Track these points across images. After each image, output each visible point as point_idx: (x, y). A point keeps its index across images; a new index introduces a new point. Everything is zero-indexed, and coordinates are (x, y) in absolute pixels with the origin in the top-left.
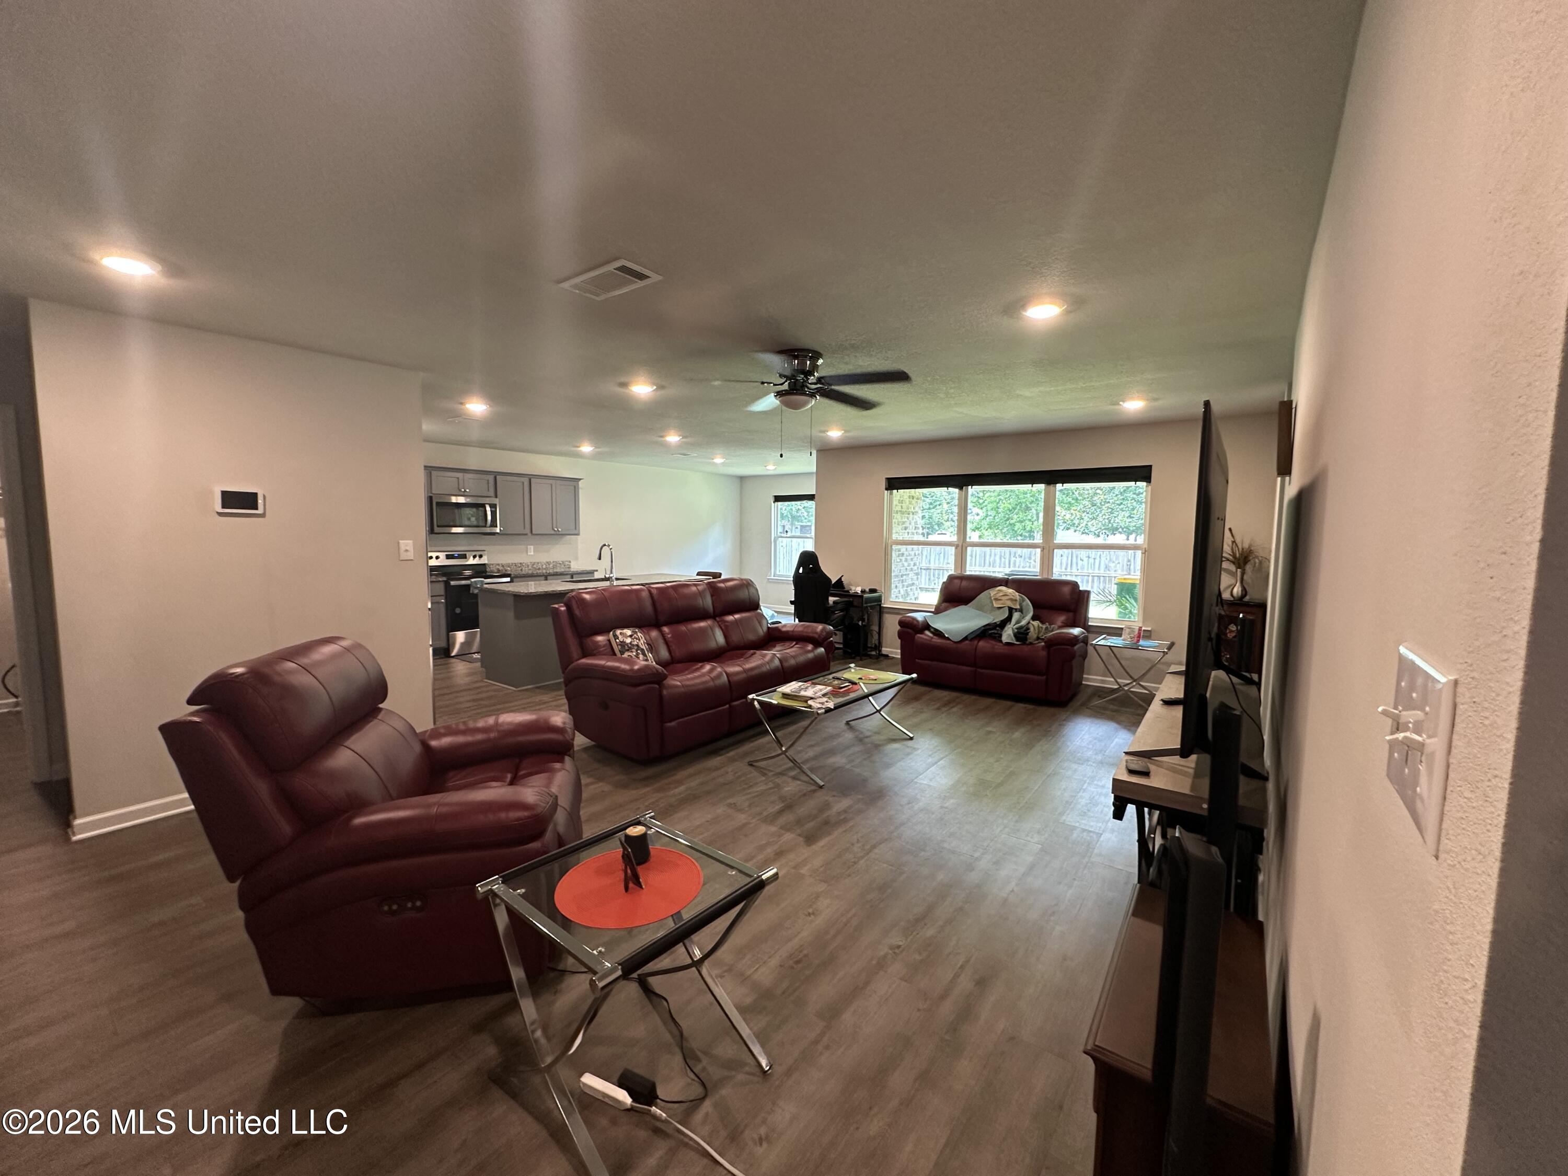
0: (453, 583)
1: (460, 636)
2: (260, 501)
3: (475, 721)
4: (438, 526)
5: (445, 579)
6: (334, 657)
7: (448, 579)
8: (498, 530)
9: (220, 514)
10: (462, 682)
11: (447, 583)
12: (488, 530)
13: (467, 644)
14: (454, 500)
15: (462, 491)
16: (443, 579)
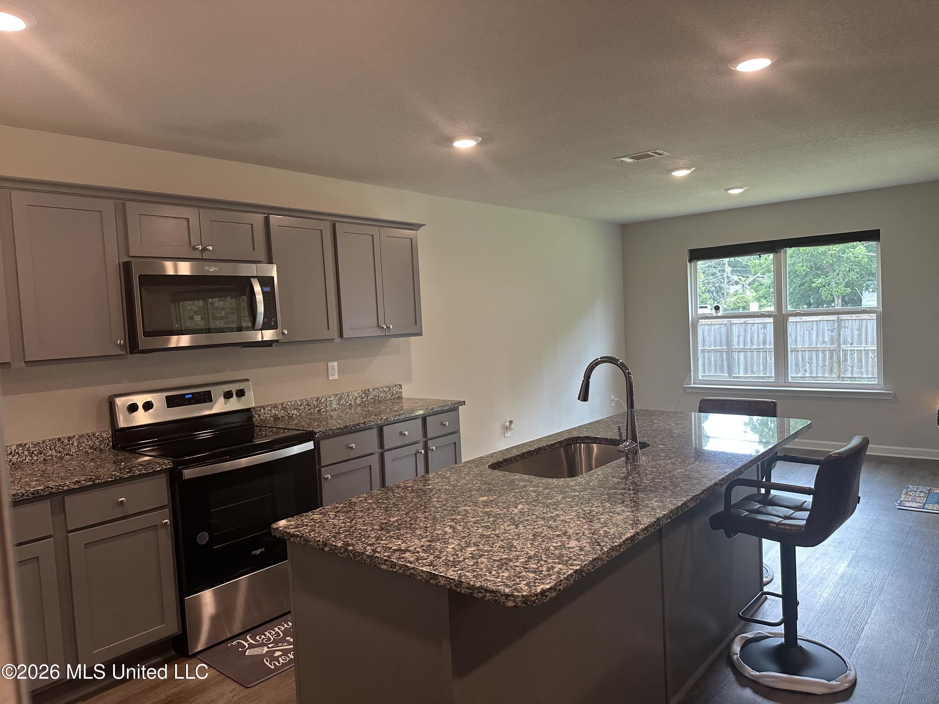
4: (143, 334)
8: (278, 335)
11: (175, 476)
12: (257, 336)
13: (226, 616)
15: (198, 249)
16: (164, 467)
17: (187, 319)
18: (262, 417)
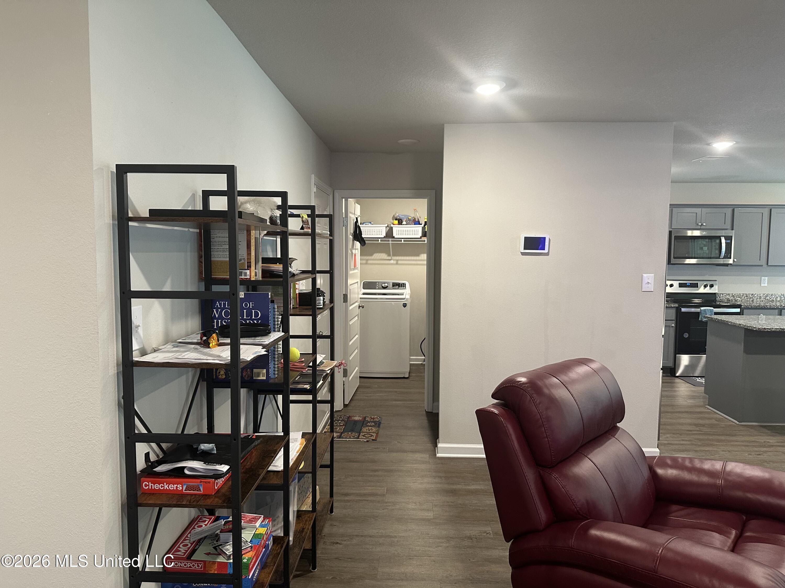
0: (683, 310)
1: (685, 359)
2: (547, 244)
3: (701, 460)
4: (674, 258)
5: (676, 305)
6: (586, 376)
7: (679, 306)
8: (731, 261)
9: (523, 254)
10: (685, 403)
11: (678, 310)
12: (721, 261)
13: (691, 367)
14: (690, 233)
15: (699, 225)
16: (675, 306)
17: (698, 248)
18: (721, 298)
